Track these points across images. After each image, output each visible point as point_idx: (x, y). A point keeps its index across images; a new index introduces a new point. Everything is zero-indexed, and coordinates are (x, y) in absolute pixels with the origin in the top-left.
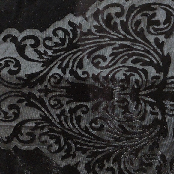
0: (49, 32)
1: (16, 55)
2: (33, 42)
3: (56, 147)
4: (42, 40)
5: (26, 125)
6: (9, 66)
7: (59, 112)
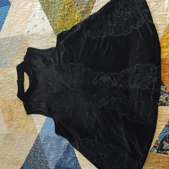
0: (120, 74)
1: (111, 80)
2: (115, 76)
3: (121, 109)
4: (118, 76)
5: (113, 102)
6: (108, 83)
7: (121, 98)
